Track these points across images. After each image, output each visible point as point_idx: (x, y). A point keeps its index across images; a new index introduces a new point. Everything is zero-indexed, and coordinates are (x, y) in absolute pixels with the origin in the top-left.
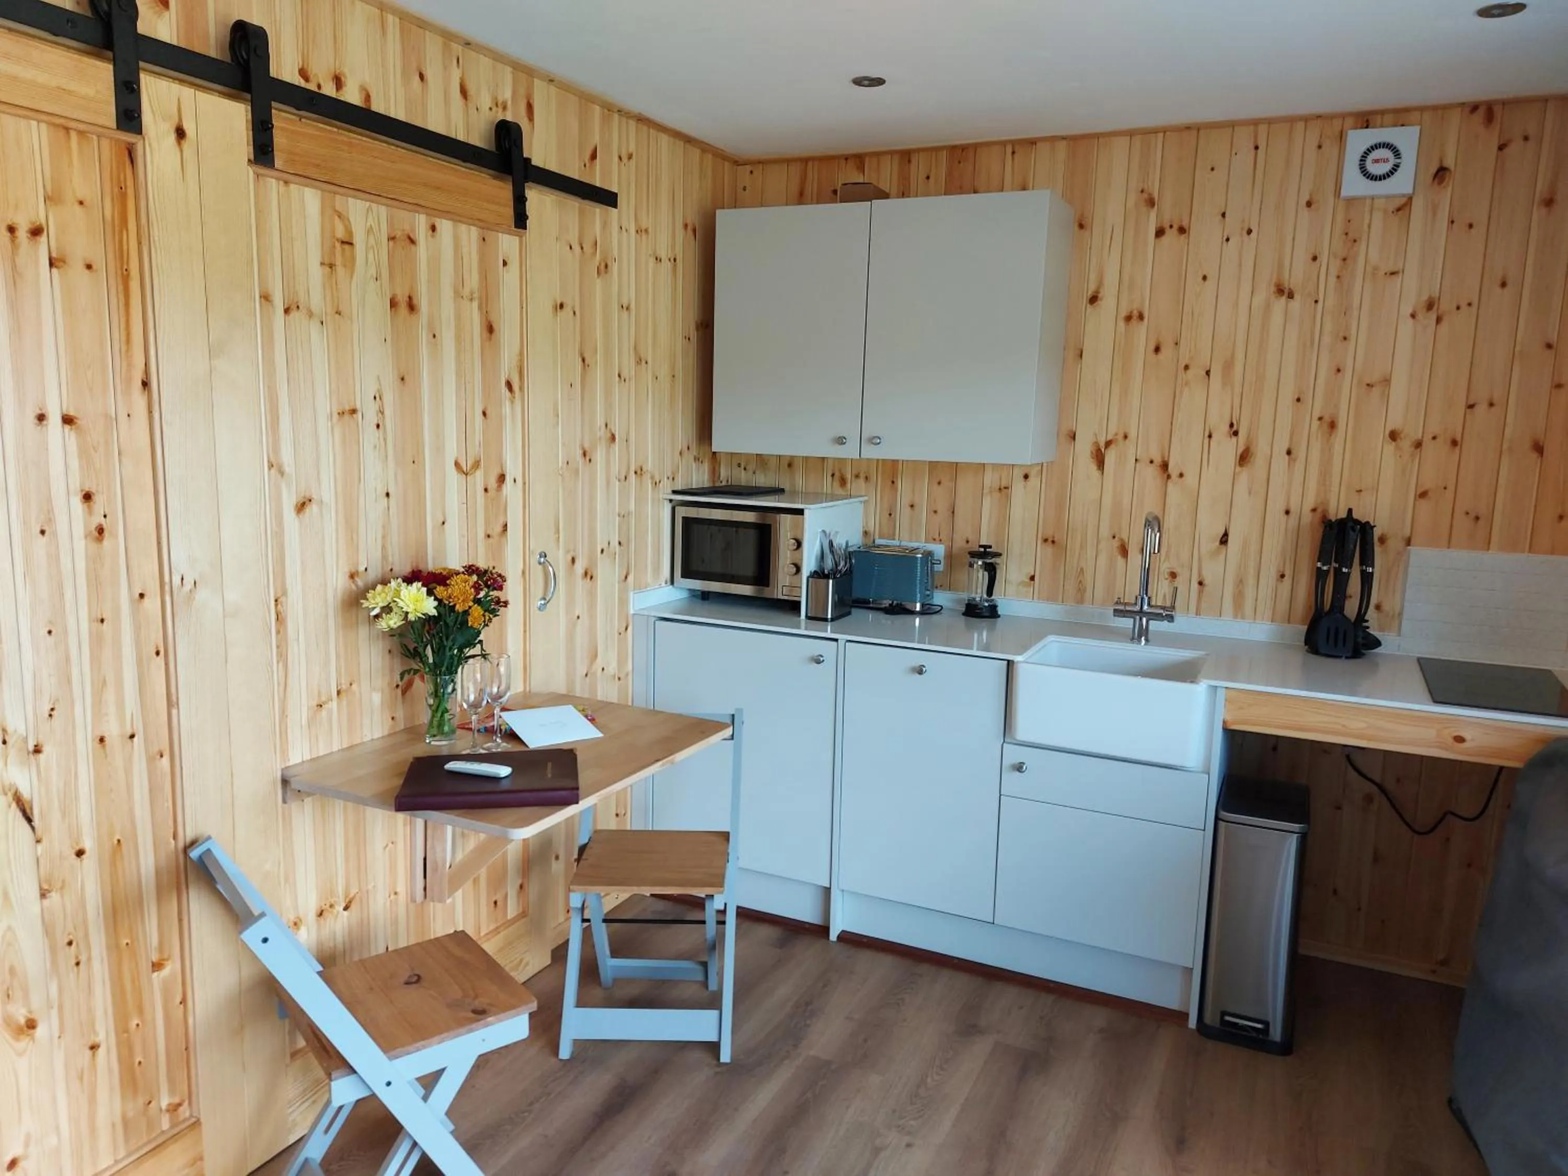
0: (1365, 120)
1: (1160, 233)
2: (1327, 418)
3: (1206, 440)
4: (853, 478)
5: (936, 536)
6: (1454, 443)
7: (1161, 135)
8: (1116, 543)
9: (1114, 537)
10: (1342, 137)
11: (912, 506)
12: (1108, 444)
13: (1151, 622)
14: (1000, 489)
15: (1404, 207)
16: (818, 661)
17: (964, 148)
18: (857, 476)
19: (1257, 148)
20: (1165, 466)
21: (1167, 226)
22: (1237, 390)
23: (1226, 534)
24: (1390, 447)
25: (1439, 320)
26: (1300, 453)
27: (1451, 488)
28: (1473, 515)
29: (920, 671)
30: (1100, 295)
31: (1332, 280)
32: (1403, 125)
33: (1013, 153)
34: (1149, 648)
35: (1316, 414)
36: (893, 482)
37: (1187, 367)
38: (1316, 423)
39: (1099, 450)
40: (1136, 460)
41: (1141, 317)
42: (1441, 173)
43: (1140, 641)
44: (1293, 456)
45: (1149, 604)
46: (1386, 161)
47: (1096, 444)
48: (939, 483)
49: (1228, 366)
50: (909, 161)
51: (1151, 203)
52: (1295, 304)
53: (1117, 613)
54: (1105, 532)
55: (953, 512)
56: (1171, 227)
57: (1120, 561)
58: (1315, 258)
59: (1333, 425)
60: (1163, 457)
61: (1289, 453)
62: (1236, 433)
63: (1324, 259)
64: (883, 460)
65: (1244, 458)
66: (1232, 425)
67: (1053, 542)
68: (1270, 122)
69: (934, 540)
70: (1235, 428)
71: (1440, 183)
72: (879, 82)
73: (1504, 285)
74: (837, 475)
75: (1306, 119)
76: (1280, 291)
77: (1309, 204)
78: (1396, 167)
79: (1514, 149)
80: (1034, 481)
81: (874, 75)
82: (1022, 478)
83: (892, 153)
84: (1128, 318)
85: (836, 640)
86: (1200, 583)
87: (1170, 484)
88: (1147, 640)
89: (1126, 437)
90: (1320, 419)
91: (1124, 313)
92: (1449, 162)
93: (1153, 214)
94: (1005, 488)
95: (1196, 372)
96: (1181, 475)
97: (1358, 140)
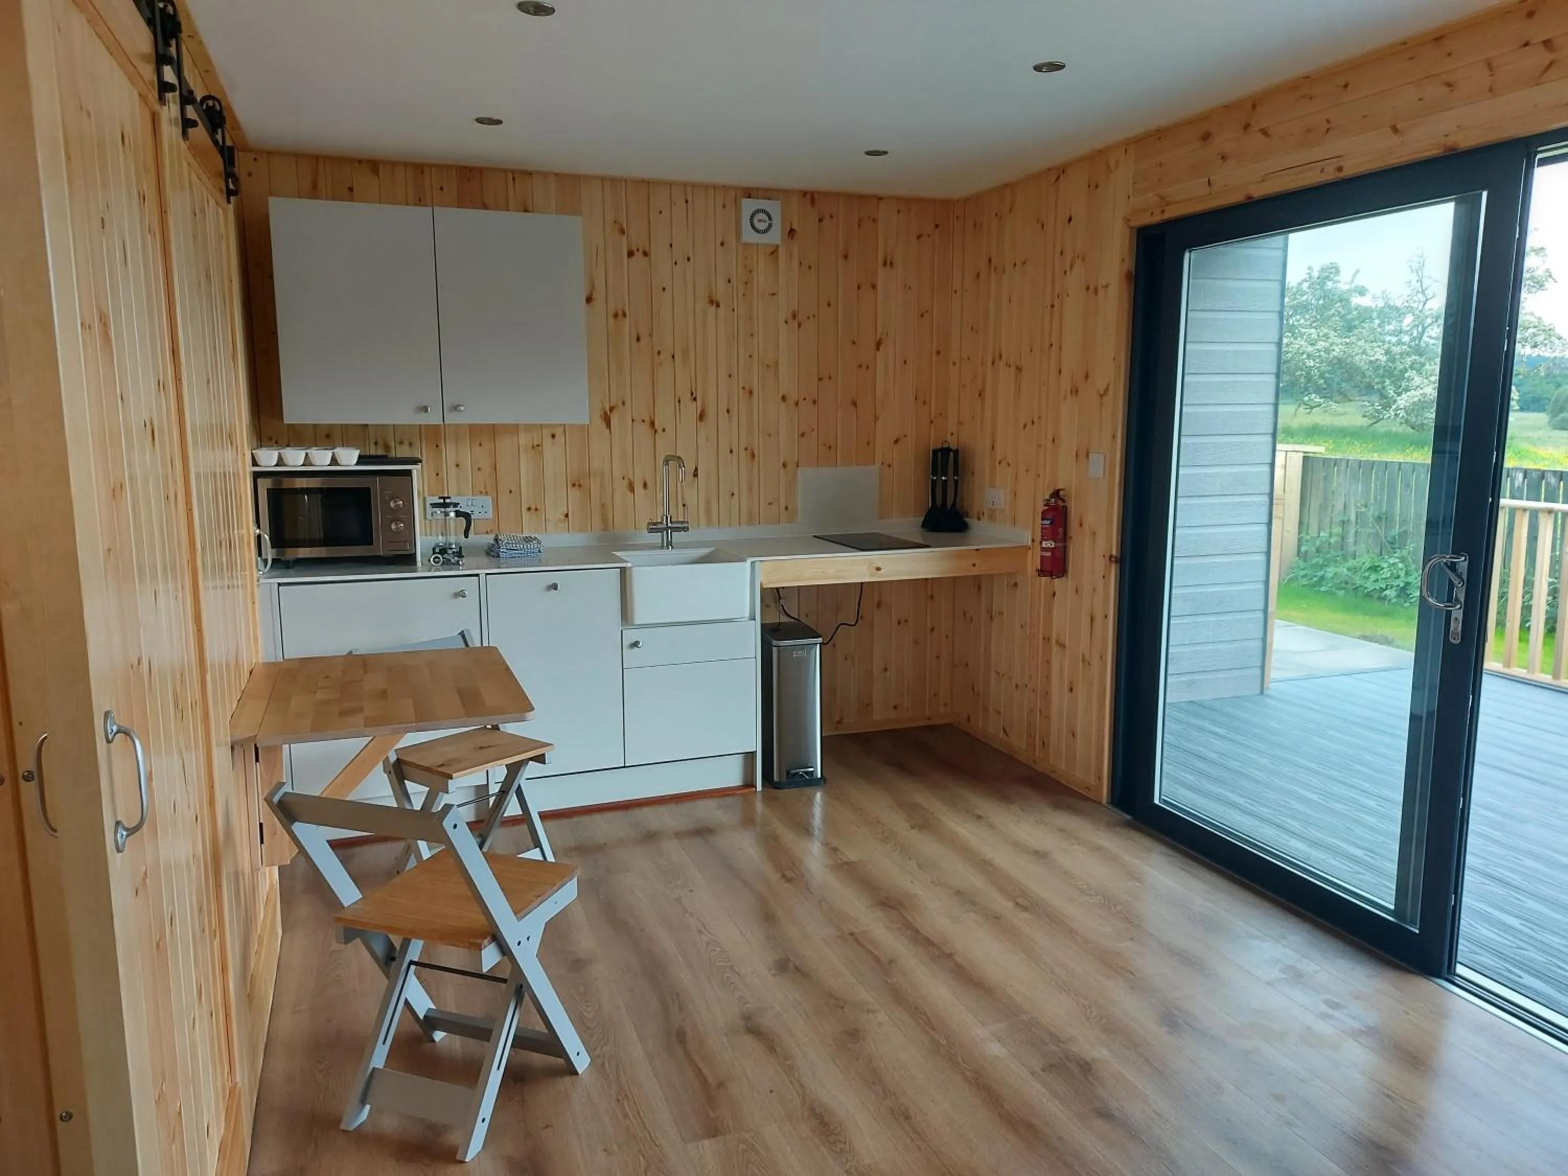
0: (749, 193)
1: (631, 254)
2: (748, 388)
3: (677, 404)
4: (397, 445)
5: (482, 489)
6: (814, 402)
7: (623, 183)
8: (626, 482)
9: (624, 478)
10: (736, 202)
11: (457, 466)
12: (611, 409)
13: (673, 533)
14: (533, 447)
15: (774, 252)
16: (461, 594)
17: (471, 169)
18: (401, 443)
19: (687, 202)
20: (652, 424)
21: (635, 249)
22: (693, 368)
23: (696, 469)
24: (783, 406)
25: (799, 325)
26: (734, 412)
27: (816, 430)
28: (828, 445)
29: (555, 587)
30: (594, 297)
31: (741, 296)
32: (769, 199)
33: (514, 179)
34: (674, 551)
35: (741, 386)
36: (437, 446)
37: (659, 353)
38: (741, 391)
39: (606, 413)
40: (633, 420)
41: (624, 315)
42: (792, 232)
43: (668, 548)
44: (731, 413)
45: (671, 522)
46: (765, 221)
47: (604, 408)
48: (480, 445)
49: (686, 353)
50: (422, 173)
51: (622, 232)
52: (721, 310)
53: (651, 531)
54: (617, 474)
55: (495, 469)
56: (638, 250)
57: (630, 495)
58: (729, 281)
59: (751, 392)
60: (650, 418)
61: (728, 411)
62: (695, 399)
63: (734, 280)
64: (426, 426)
65: (702, 417)
66: (692, 394)
67: (580, 486)
68: (694, 186)
69: (481, 492)
70: (694, 395)
71: (792, 239)
72: (499, 122)
73: (829, 305)
74: (380, 442)
75: (715, 187)
76: (712, 302)
77: (722, 244)
78: (770, 225)
79: (826, 222)
80: (560, 438)
81: (496, 117)
82: (550, 438)
83: (405, 164)
84: (616, 315)
85: (477, 575)
86: (684, 505)
87: (657, 435)
88: (672, 548)
89: (624, 403)
90: (744, 388)
91: (611, 312)
92: (795, 227)
93: (624, 239)
94: (538, 446)
95: (667, 356)
96: (664, 430)
97: (749, 206)
